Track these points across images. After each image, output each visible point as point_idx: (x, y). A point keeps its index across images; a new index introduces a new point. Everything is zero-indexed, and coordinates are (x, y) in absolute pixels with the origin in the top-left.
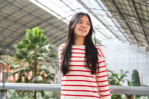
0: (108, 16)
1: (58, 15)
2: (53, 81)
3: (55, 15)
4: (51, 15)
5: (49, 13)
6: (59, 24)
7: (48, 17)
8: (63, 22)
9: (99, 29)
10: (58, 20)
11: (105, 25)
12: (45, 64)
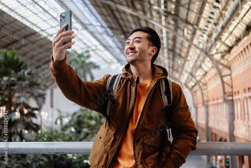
0: (108, 35)
1: (42, 30)
2: (36, 118)
3: (37, 30)
4: (32, 30)
5: (30, 28)
6: (43, 42)
7: (27, 33)
8: (49, 40)
9: (97, 51)
10: (42, 37)
11: (104, 46)
12: (24, 96)
